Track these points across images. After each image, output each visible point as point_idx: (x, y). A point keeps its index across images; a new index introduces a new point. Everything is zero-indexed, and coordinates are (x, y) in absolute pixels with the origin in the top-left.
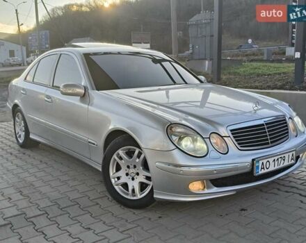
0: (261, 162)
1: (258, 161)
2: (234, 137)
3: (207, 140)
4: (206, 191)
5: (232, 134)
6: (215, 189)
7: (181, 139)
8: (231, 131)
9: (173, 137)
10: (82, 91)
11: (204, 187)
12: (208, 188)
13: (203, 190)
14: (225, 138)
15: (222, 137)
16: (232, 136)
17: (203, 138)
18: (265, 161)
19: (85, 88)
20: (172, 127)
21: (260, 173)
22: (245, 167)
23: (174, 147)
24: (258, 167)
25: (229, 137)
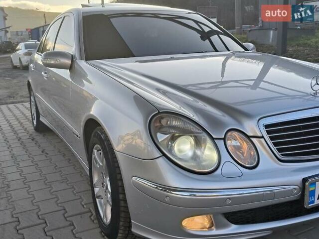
1: (314, 183)
3: (220, 144)
4: (215, 231)
5: (268, 132)
6: (230, 229)
7: (173, 139)
8: (267, 126)
9: (159, 135)
11: (212, 225)
12: (219, 226)
14: (254, 140)
15: (248, 137)
16: (267, 137)
17: (213, 139)
19: (73, 58)
20: (161, 118)
21: (316, 202)
23: (159, 154)
25: (263, 137)
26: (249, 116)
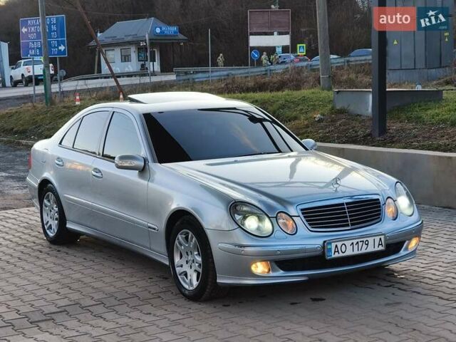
0: (334, 245)
1: (330, 243)
2: (305, 217)
3: (274, 220)
4: (271, 274)
5: (303, 213)
6: (281, 273)
7: (245, 218)
8: (302, 210)
9: (236, 215)
10: (142, 164)
11: (269, 270)
12: (274, 270)
13: (268, 272)
14: (294, 218)
15: (291, 216)
16: (302, 216)
17: (269, 218)
18: (339, 244)
19: (145, 160)
20: (236, 206)
21: (333, 256)
22: (315, 250)
23: (237, 226)
24: (331, 249)
25: (299, 216)
26: (291, 204)
